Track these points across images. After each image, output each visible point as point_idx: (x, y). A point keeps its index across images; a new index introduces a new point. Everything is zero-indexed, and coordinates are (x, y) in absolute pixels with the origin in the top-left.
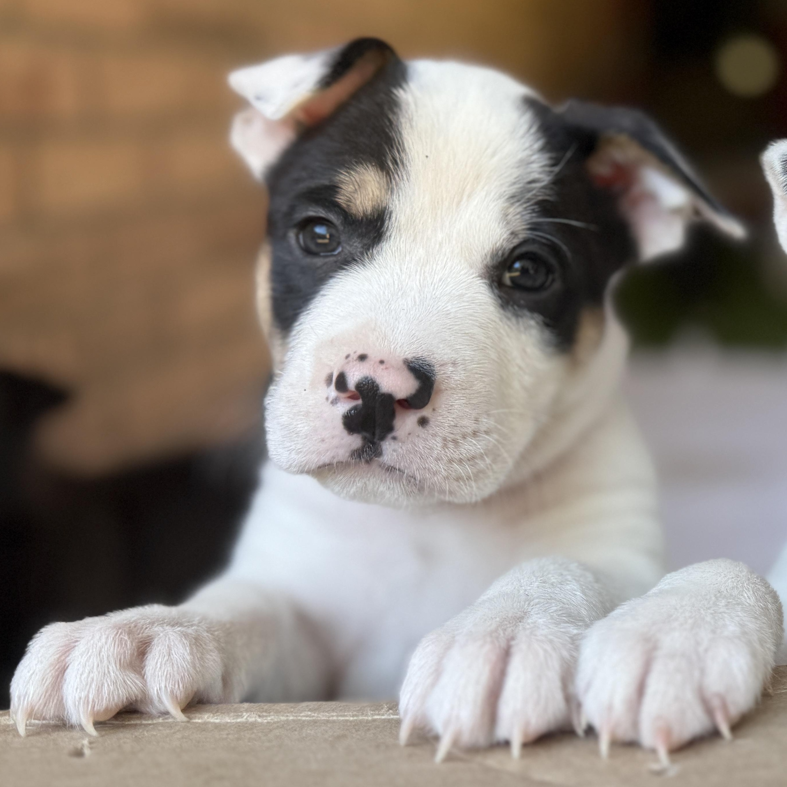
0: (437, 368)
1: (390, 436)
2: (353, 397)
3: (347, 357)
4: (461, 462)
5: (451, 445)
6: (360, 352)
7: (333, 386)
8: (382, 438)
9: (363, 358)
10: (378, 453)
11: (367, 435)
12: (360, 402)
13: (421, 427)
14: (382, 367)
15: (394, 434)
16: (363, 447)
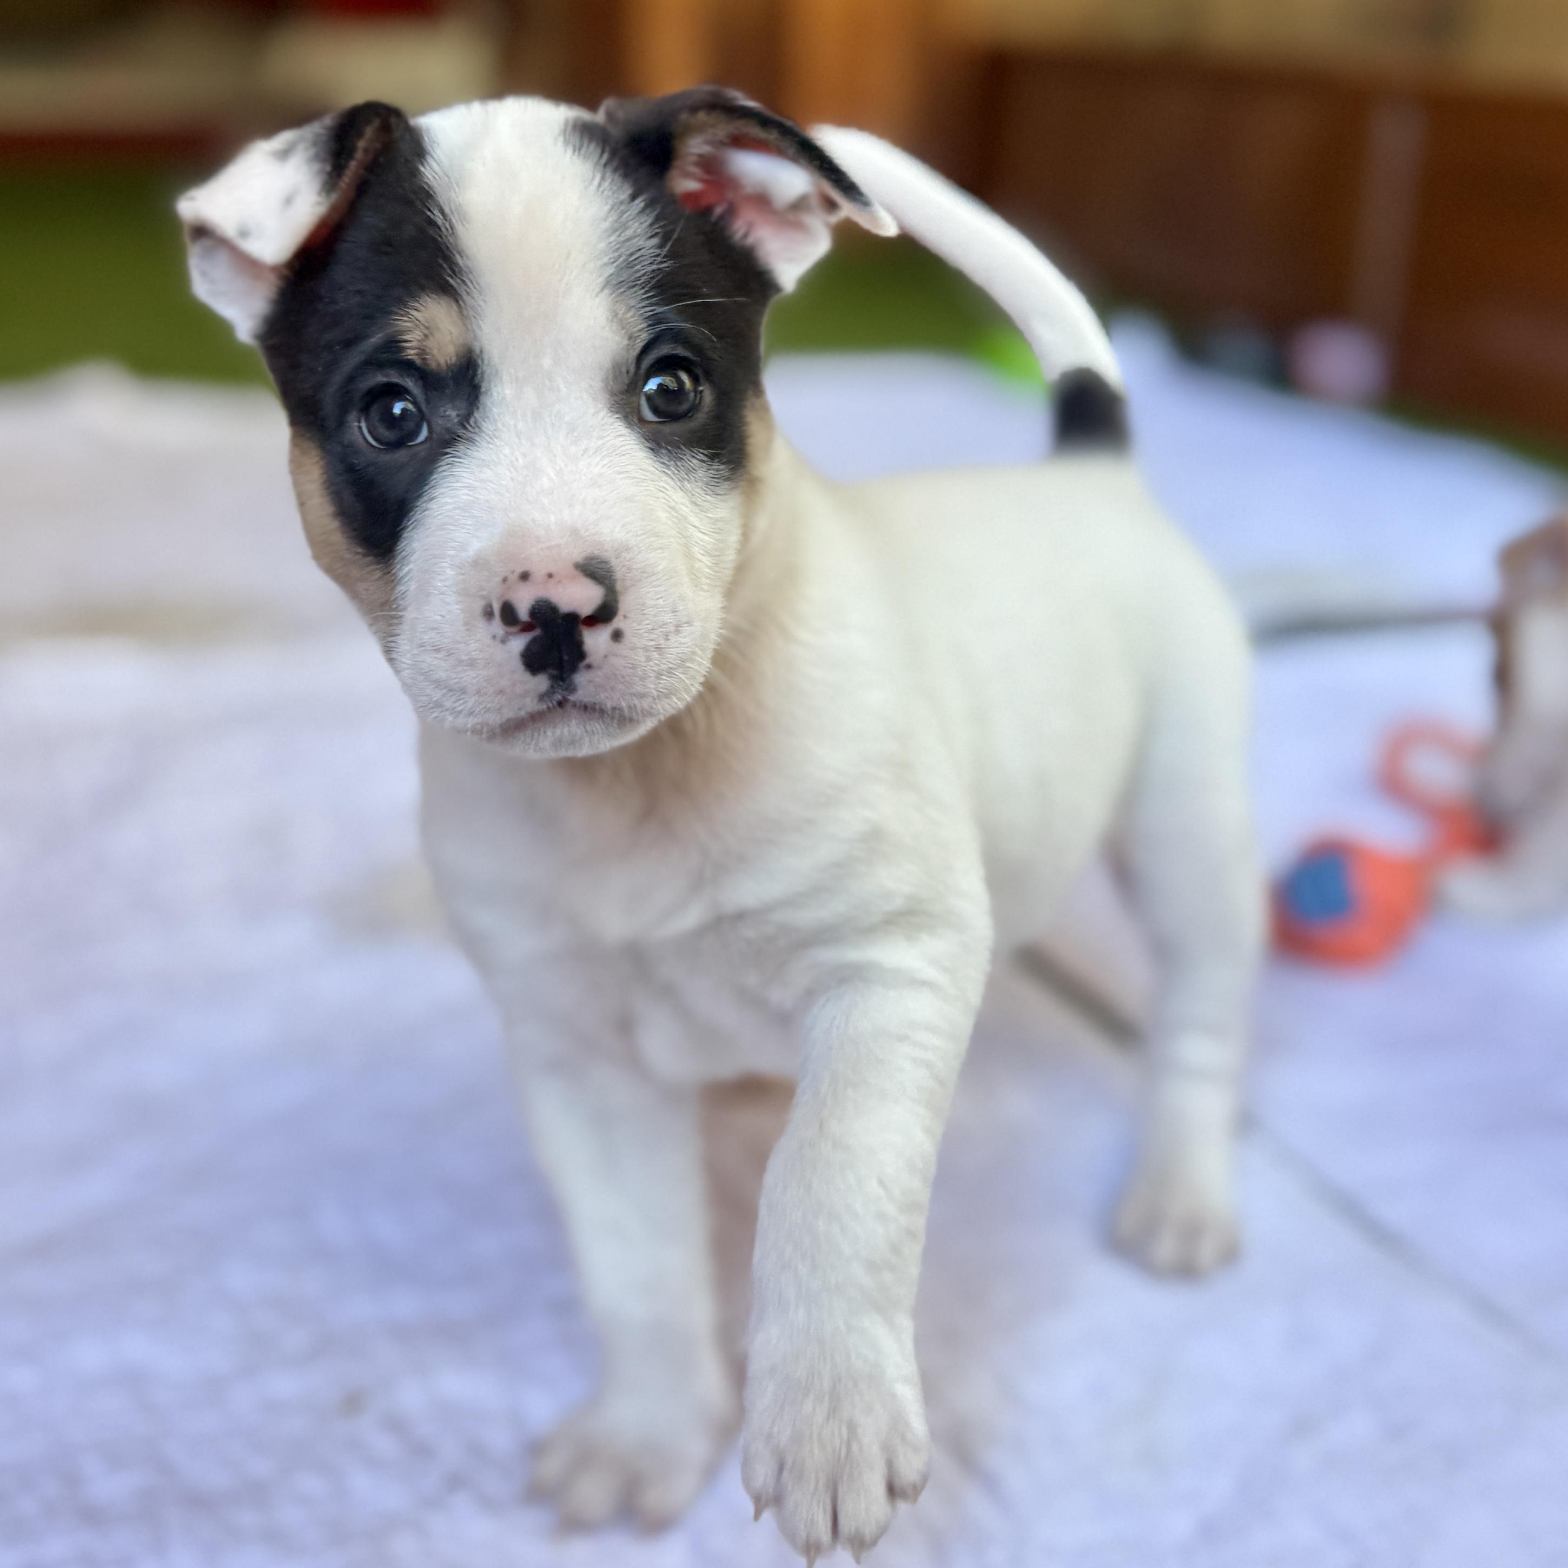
0: (614, 562)
1: (582, 665)
2: (527, 628)
3: (505, 580)
4: (671, 673)
5: (655, 655)
6: (519, 570)
7: (497, 619)
8: (574, 669)
9: (525, 576)
10: (572, 689)
11: (555, 672)
12: (537, 632)
13: (617, 643)
14: (552, 581)
15: (587, 661)
16: (552, 687)
